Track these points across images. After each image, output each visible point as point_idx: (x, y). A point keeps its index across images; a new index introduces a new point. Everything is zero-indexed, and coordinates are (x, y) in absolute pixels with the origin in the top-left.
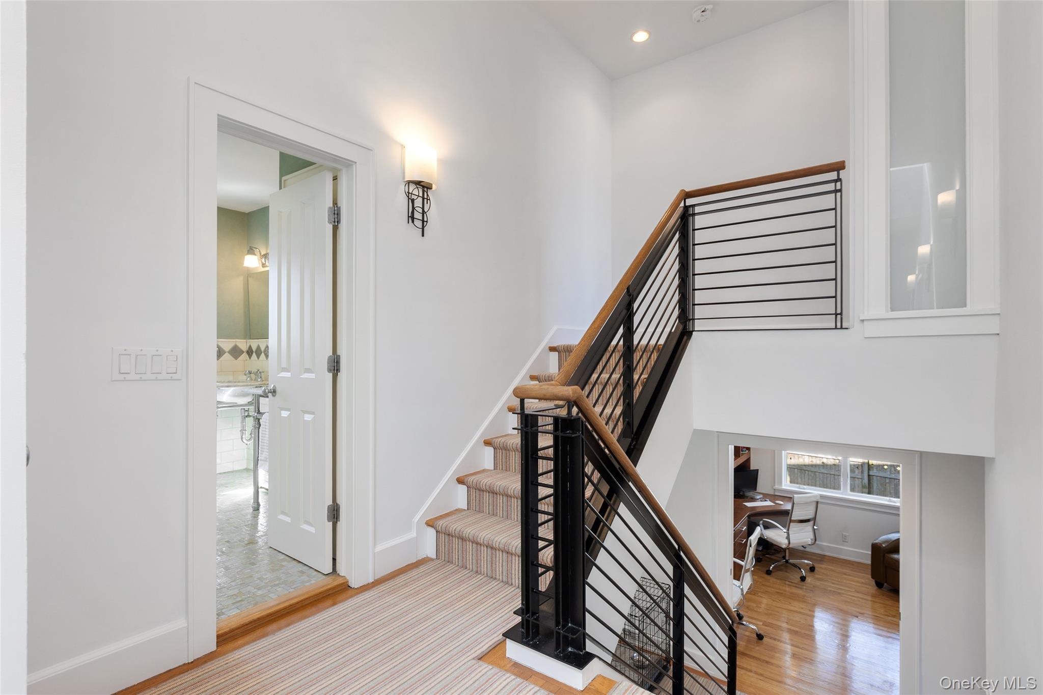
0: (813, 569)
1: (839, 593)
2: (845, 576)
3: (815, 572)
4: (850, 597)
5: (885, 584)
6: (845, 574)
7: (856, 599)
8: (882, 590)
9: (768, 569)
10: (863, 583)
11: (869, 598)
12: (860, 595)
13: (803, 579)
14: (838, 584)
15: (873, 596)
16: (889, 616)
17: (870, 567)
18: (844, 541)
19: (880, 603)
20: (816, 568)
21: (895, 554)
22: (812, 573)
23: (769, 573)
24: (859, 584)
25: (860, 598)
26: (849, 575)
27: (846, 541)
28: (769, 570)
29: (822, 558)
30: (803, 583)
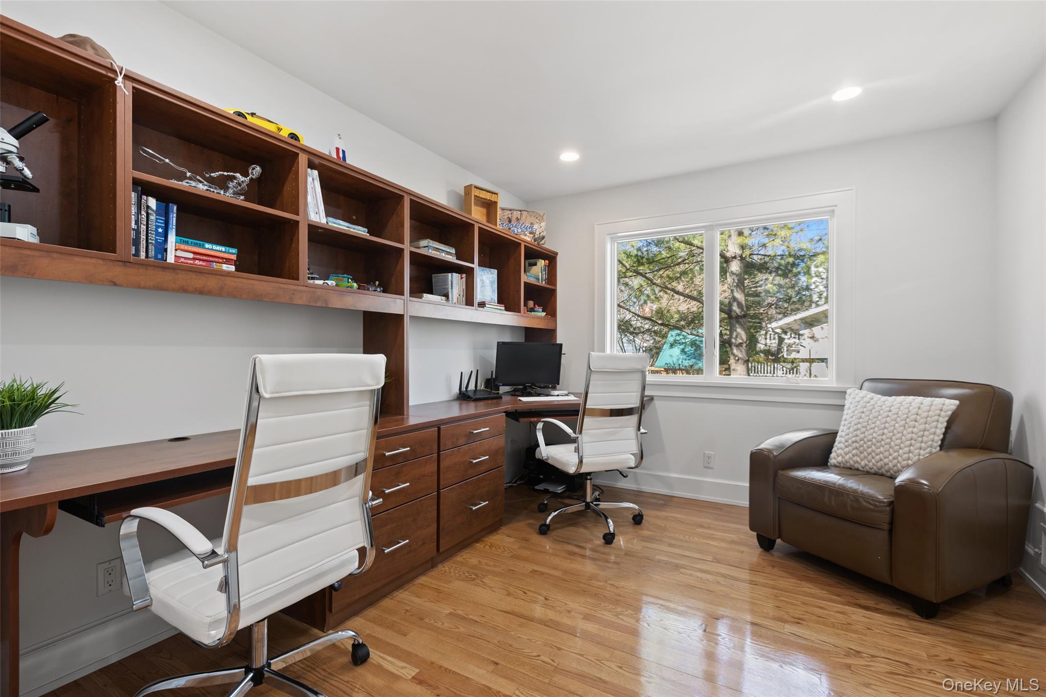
0: (638, 518)
1: (677, 567)
2: (699, 530)
3: (642, 525)
4: (699, 574)
5: (779, 541)
6: (701, 526)
7: (708, 576)
8: (773, 555)
9: (544, 523)
10: (733, 542)
11: (745, 575)
12: (724, 570)
13: (609, 538)
14: (680, 547)
15: (753, 570)
16: (785, 621)
17: (747, 512)
18: (705, 467)
19: (765, 585)
20: (644, 517)
21: (799, 470)
22: (638, 526)
23: (544, 530)
24: (724, 545)
25: (724, 576)
26: (709, 528)
27: (710, 466)
28: (545, 525)
29: (666, 501)
30: (607, 549)
